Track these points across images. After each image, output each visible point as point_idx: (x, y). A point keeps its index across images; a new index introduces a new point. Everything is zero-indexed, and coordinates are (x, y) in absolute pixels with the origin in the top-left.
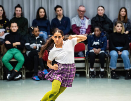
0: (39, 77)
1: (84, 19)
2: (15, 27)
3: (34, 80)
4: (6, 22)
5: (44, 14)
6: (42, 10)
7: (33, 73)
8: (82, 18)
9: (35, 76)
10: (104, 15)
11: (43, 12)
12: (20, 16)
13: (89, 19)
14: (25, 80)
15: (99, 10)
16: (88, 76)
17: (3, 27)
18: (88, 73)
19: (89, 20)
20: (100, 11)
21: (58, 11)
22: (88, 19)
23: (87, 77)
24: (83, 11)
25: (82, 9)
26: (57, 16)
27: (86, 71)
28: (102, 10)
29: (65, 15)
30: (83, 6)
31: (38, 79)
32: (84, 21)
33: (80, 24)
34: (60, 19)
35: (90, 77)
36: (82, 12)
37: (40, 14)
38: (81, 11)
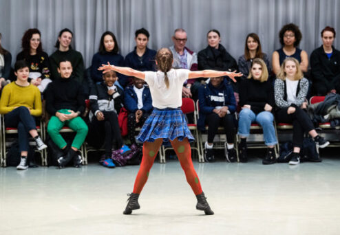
0: (114, 162)
1: (184, 54)
2: (69, 68)
3: (106, 166)
4: (43, 58)
5: (112, 44)
6: (108, 38)
7: (102, 153)
8: (181, 53)
9: (106, 159)
10: (220, 45)
11: (111, 41)
12: (67, 49)
13: (194, 54)
14: (86, 167)
15: (210, 37)
16: (202, 160)
17: (37, 69)
18: (201, 154)
19: (194, 57)
20: (213, 39)
21: (140, 39)
22: (191, 53)
23: (200, 161)
24: (183, 40)
25: (181, 35)
26: (136, 48)
27: (198, 150)
28: (215, 37)
29: (150, 47)
30: (183, 31)
31: (112, 165)
32: (184, 57)
33: (179, 63)
34: (140, 54)
35: (205, 161)
36: (182, 42)
37: (106, 44)
38: (181, 40)
